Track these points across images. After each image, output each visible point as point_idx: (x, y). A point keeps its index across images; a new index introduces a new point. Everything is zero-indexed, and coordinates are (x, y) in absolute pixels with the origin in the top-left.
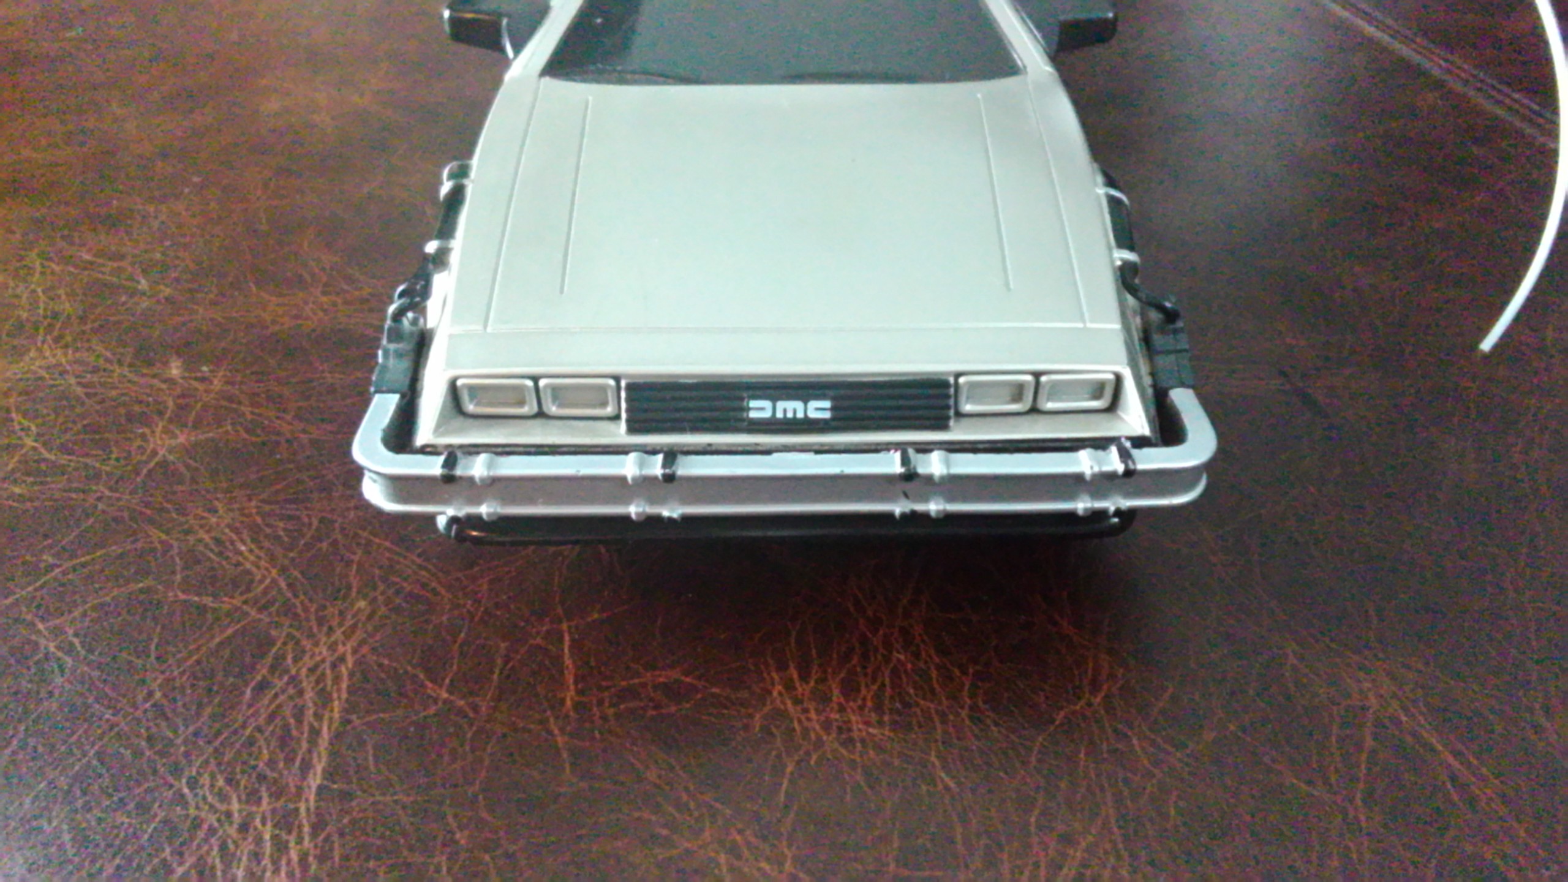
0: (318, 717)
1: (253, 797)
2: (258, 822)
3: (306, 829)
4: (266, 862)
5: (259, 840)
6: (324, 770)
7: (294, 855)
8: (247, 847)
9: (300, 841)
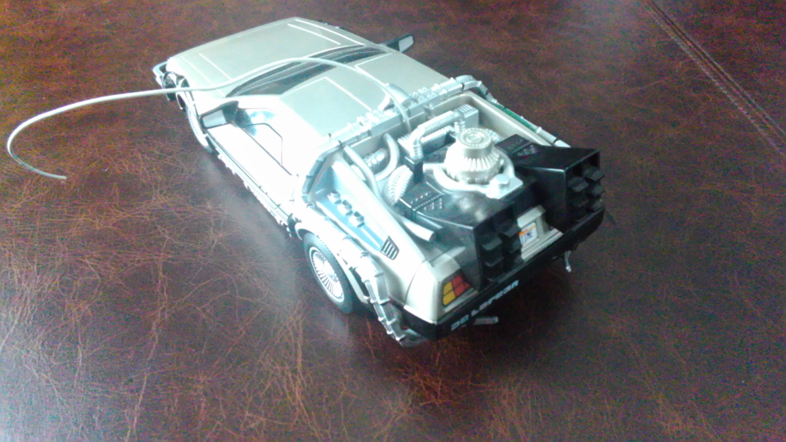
0: (296, 340)
1: (282, 365)
2: (286, 372)
3: (301, 374)
4: (292, 383)
5: (287, 377)
6: (302, 357)
7: (299, 381)
8: (285, 380)
9: (300, 377)
